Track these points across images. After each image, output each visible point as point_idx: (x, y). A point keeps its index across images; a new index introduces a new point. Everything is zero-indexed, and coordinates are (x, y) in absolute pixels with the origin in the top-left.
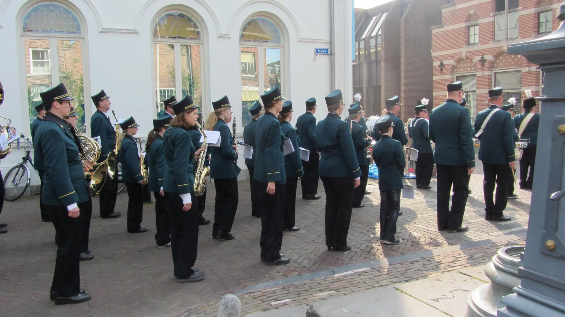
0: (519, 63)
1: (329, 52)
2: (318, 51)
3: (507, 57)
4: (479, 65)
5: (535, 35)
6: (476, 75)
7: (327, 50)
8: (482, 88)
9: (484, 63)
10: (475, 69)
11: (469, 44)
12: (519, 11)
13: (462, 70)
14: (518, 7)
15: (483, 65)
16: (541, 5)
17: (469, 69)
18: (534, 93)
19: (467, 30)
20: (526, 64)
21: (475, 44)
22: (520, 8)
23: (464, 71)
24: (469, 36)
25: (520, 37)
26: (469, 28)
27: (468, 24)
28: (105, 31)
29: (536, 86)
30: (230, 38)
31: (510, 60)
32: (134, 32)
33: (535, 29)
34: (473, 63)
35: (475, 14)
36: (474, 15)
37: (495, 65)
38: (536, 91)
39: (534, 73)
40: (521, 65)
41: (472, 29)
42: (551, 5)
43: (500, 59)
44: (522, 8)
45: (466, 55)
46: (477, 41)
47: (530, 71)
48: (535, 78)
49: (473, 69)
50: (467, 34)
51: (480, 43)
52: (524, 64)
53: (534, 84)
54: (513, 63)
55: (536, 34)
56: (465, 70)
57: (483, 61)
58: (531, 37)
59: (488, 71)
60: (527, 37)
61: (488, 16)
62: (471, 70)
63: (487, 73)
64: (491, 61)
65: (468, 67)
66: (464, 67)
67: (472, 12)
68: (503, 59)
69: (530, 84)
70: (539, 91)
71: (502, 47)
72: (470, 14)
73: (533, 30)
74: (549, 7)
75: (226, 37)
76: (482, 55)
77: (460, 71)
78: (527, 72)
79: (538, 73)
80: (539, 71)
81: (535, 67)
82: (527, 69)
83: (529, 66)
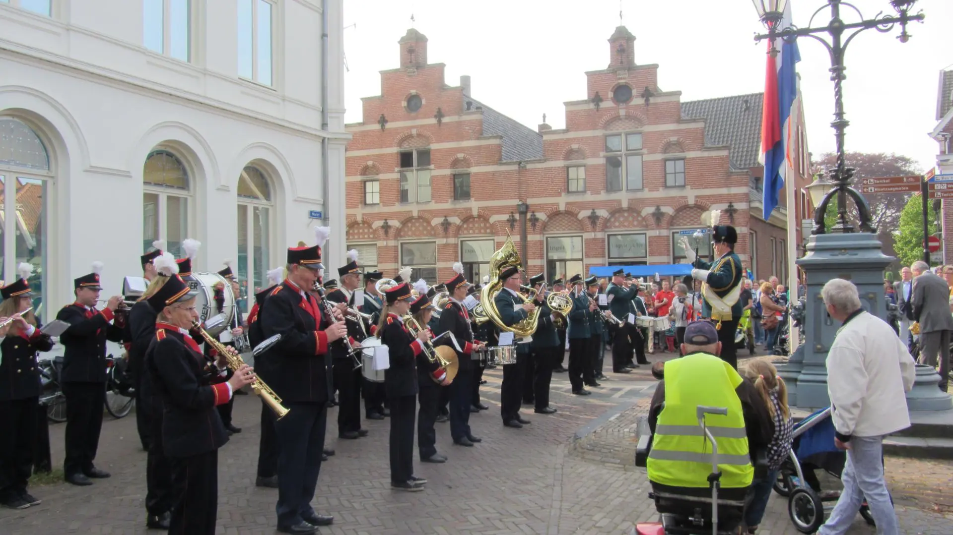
0: (433, 232)
1: (323, 215)
2: (313, 215)
3: (417, 224)
4: (381, 232)
6: (376, 244)
7: (320, 213)
8: (386, 262)
9: (389, 230)
10: (374, 238)
11: (365, 204)
12: (431, 170)
13: (356, 237)
14: (429, 164)
15: (386, 233)
16: (457, 166)
17: (366, 236)
19: (363, 185)
20: (442, 234)
21: (373, 205)
22: (432, 166)
23: (359, 238)
24: (365, 193)
25: (433, 201)
26: (365, 182)
27: (364, 178)
28: (93, 170)
30: (229, 191)
31: (421, 228)
32: (127, 175)
33: (451, 193)
34: (372, 228)
35: (374, 166)
36: (372, 167)
37: (402, 234)
39: (452, 246)
40: (435, 235)
41: (368, 184)
42: (469, 167)
43: (408, 226)
44: (435, 167)
45: (363, 218)
46: (377, 200)
47: (447, 243)
48: (453, 252)
49: (371, 236)
50: (363, 190)
51: (381, 204)
52: (440, 234)
54: (425, 232)
55: (453, 200)
56: (361, 237)
57: (386, 228)
58: (448, 202)
59: (393, 241)
60: (442, 202)
61: (393, 172)
62: (369, 238)
63: (392, 243)
64: (398, 228)
65: (364, 233)
66: (359, 234)
67: (370, 163)
68: (411, 226)
69: (448, 259)
71: (411, 211)
72: (367, 166)
73: (449, 195)
74: (468, 170)
75: (224, 189)
76: (386, 220)
77: (353, 239)
78: (444, 244)
79: (456, 245)
80: (458, 244)
81: (453, 239)
82: (444, 241)
83: (446, 237)
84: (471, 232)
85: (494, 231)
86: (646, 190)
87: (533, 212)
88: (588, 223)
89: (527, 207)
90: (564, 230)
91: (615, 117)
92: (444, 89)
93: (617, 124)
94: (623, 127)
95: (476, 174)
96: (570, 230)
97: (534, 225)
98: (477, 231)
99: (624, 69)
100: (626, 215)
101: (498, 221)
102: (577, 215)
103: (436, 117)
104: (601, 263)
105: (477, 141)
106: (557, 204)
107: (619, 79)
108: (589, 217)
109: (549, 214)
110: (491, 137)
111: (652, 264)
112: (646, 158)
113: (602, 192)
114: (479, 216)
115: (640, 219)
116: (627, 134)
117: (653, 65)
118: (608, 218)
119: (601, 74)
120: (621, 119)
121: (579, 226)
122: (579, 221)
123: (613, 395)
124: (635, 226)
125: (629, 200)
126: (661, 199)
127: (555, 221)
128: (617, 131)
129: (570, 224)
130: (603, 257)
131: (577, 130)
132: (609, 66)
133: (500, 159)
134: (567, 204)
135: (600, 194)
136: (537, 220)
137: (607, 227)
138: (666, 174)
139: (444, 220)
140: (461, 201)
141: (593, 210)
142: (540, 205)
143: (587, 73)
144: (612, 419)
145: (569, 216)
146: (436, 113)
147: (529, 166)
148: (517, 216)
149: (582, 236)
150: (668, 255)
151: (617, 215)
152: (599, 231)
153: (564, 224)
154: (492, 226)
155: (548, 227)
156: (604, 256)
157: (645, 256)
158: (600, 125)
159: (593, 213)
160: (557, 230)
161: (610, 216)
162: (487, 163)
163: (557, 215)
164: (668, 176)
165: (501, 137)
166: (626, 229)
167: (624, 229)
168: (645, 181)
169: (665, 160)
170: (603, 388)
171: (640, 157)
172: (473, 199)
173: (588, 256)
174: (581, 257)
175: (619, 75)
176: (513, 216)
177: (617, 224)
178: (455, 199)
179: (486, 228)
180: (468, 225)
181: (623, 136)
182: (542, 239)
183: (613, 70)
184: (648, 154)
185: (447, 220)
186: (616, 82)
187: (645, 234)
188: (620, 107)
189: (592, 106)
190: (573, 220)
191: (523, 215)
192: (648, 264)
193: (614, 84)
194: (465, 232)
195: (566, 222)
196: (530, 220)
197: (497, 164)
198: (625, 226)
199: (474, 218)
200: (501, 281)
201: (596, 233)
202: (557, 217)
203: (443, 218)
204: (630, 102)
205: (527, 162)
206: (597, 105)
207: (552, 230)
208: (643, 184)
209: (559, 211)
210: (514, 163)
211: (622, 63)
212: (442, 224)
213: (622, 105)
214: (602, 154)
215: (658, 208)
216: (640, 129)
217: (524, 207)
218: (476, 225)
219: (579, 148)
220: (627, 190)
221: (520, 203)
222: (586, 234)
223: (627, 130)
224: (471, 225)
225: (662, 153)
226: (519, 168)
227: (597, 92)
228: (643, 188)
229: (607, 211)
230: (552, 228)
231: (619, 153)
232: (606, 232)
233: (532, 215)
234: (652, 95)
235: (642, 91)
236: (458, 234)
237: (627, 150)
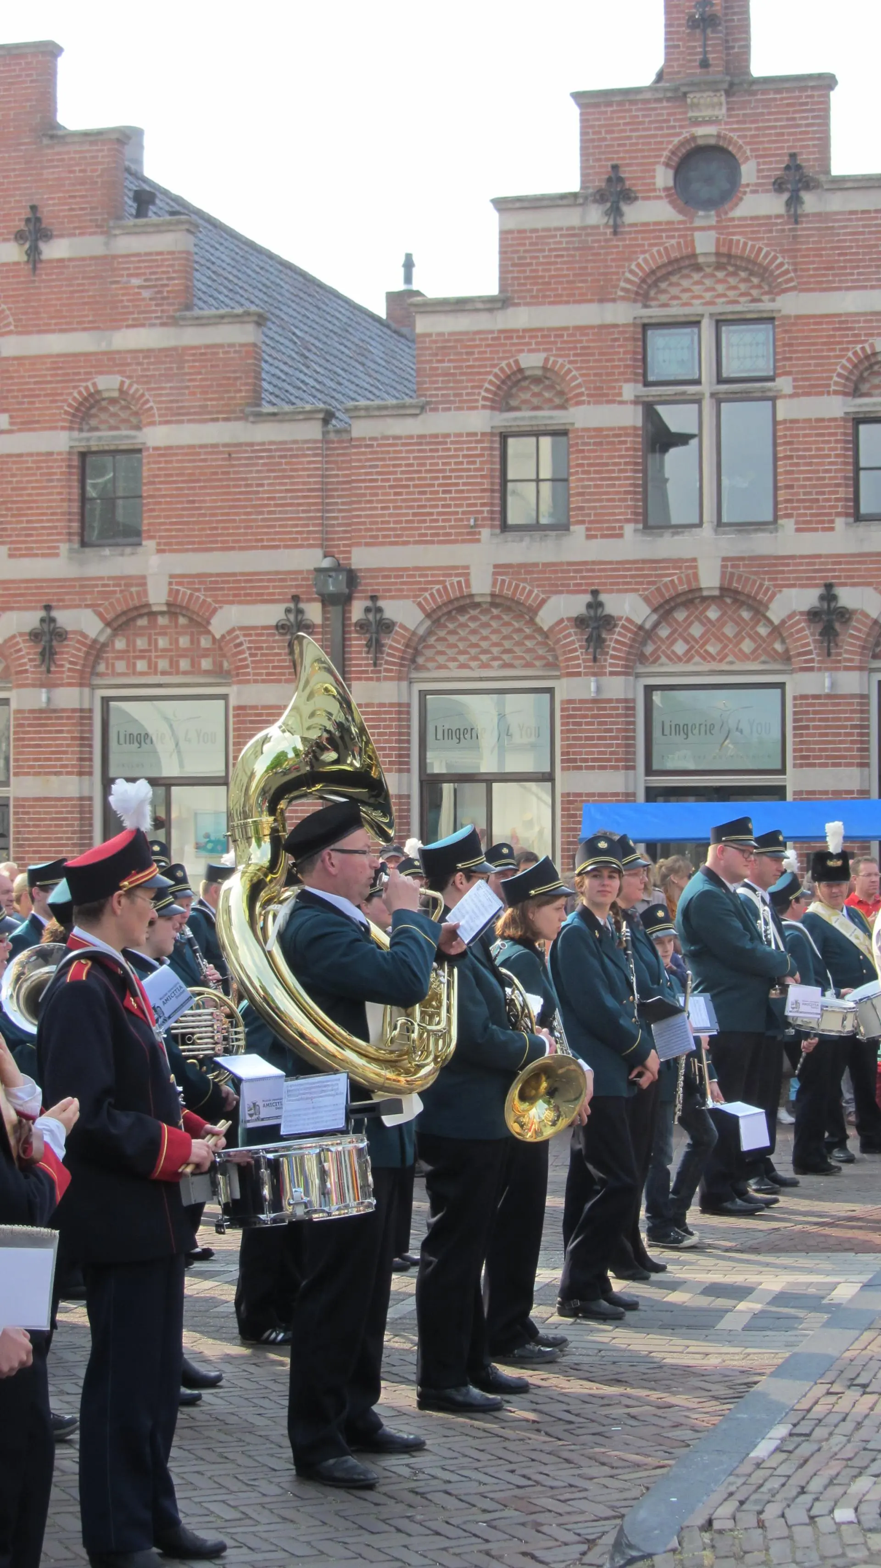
5: (71, 550)
16: (93, 422)
18: (73, 806)
20: (33, 673)
29: (81, 774)
33: (70, 521)
38: (81, 799)
39: (68, 718)
40: (8, 677)
42: (138, 428)
44: (11, 424)
47: (52, 707)
48: (73, 738)
52: (26, 671)
53: (73, 766)
55: (76, 546)
58: (57, 555)
60: (36, 555)
69: (55, 766)
70: (90, 799)
73: (63, 527)
74: (134, 437)
78: (41, 711)
79: (85, 715)
80: (91, 710)
81: (76, 690)
82: (40, 698)
83: (50, 686)
84: (141, 665)
85: (226, 665)
86: (788, 525)
87: (374, 598)
88: (575, 639)
89: (352, 577)
90: (484, 666)
91: (677, 260)
92: (52, 137)
93: (685, 283)
94: (708, 295)
95: (166, 452)
96: (506, 666)
97: (376, 646)
98: (163, 664)
99: (713, 86)
100: (713, 614)
101: (242, 628)
102: (534, 611)
103: (20, 236)
104: (620, 789)
105: (171, 331)
106: (464, 572)
107: (696, 123)
108: (580, 622)
109: (430, 606)
110: (222, 317)
111: (806, 796)
112: (785, 410)
113: (629, 529)
114: (174, 609)
115: (763, 631)
116: (720, 323)
117: (820, 76)
118: (648, 626)
119: (633, 102)
120: (698, 268)
121: (541, 652)
122: (546, 635)
123: (722, 1313)
124: (745, 657)
125: (724, 559)
126: (838, 559)
127: (453, 632)
128: (687, 310)
129: (507, 644)
130: (627, 768)
131: (537, 300)
132: (660, 76)
133: (257, 400)
134: (500, 569)
135: (621, 536)
136: (387, 626)
137: (642, 658)
138: (857, 469)
139: (42, 620)
140: (107, 551)
141: (595, 593)
142: (399, 571)
143: (578, 97)
144: (763, 1449)
145: (506, 618)
146: (22, 226)
147: (361, 429)
148: (314, 612)
149: (550, 691)
150: (864, 765)
151: (680, 615)
152: (612, 674)
153: (484, 644)
154: (219, 644)
155: (429, 653)
156: (631, 767)
157: (778, 766)
158: (623, 284)
159: (595, 605)
160: (463, 666)
161: (655, 617)
162: (205, 415)
163: (462, 610)
164: (862, 474)
165: (261, 321)
166: (714, 666)
167: (706, 667)
168: (782, 495)
169: (859, 420)
170: (674, 1286)
171: (770, 403)
172: (149, 545)
173: (572, 763)
174: (548, 769)
175: (695, 106)
176: (300, 612)
177: (680, 648)
178: (84, 544)
179: (195, 654)
180: (131, 643)
181: (707, 328)
182: (405, 700)
183: (676, 89)
184: (791, 396)
185: (53, 620)
186: (685, 134)
187: (781, 686)
188: (698, 223)
189: (595, 215)
190: (520, 630)
191: (335, 611)
192: (789, 797)
193: (676, 140)
194: (121, 666)
195: (495, 638)
196: (362, 626)
197: (244, 418)
198: (707, 657)
199: (152, 615)
200: (287, 860)
201: (606, 680)
202: (463, 619)
203: (42, 614)
204: (737, 205)
205: (354, 412)
206: (616, 211)
207: (440, 667)
208: (776, 503)
209: (471, 596)
210: (308, 416)
211: (704, 64)
212: (35, 636)
213: (705, 218)
214: (629, 390)
215: (829, 596)
216: (767, 305)
217: (342, 577)
218: (162, 643)
219: (544, 368)
220: (719, 523)
221: (326, 563)
222: (564, 681)
223: (721, 307)
224: (141, 643)
225: (845, 394)
226: (325, 433)
227: (615, 168)
228: (776, 518)
229: (646, 600)
230: (441, 659)
231: (692, 389)
232: (638, 676)
233: (367, 610)
234: (809, 184)
235: (777, 167)
236: (94, 673)
237: (720, 380)
